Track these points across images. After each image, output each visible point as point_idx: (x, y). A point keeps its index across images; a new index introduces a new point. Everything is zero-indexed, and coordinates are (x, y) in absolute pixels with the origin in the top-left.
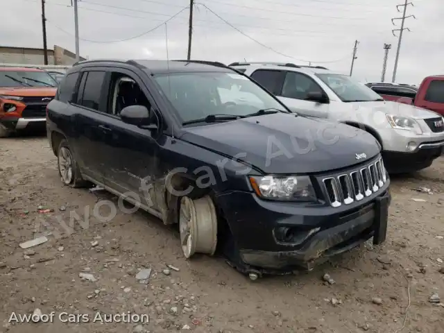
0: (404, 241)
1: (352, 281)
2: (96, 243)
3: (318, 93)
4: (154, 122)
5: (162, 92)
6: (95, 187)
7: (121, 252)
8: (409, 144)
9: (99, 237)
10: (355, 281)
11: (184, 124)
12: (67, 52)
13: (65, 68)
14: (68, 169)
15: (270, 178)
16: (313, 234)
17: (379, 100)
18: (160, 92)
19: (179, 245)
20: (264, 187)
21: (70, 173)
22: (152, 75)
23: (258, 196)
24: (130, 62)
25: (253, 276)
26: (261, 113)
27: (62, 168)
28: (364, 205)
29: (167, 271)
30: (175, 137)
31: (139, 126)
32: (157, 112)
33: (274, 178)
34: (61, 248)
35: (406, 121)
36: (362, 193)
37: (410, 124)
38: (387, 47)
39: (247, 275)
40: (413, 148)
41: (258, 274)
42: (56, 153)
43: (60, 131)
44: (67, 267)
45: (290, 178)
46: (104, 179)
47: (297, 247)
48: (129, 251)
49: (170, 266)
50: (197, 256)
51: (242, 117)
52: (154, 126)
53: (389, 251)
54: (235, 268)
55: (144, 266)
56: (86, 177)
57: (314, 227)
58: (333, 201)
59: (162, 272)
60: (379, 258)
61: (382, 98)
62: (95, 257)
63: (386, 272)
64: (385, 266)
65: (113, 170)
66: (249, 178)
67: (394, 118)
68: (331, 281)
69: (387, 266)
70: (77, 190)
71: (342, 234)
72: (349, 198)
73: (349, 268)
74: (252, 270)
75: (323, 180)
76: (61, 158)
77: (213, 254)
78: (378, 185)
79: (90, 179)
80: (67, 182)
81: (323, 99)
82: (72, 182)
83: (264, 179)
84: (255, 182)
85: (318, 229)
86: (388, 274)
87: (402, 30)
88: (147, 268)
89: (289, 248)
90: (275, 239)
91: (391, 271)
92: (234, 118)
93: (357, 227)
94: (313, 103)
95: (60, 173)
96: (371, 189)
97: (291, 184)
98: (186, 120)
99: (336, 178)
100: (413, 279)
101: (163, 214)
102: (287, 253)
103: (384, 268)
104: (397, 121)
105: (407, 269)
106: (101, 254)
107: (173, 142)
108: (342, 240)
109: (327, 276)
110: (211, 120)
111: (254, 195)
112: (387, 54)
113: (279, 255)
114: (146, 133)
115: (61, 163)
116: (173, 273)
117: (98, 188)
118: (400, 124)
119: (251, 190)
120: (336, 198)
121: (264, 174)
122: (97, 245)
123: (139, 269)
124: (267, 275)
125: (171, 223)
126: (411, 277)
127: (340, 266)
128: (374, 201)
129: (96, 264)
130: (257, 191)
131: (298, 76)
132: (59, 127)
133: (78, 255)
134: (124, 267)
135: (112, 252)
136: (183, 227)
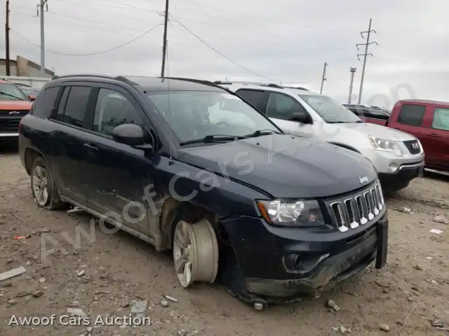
0: (397, 262)
1: (356, 306)
2: (82, 272)
3: (301, 114)
4: (149, 141)
5: (157, 110)
6: (73, 208)
7: (112, 282)
8: (390, 165)
9: (84, 266)
10: (359, 307)
11: (182, 145)
12: (31, 64)
13: (29, 80)
14: (43, 189)
15: (277, 202)
16: (323, 260)
17: (359, 122)
18: (155, 111)
19: (174, 273)
20: (271, 212)
21: (46, 194)
22: (145, 92)
23: (267, 221)
24: (120, 78)
25: (259, 306)
26: (258, 134)
27: (36, 188)
28: (369, 229)
29: (165, 303)
30: (173, 158)
31: (132, 146)
32: (152, 131)
33: (282, 203)
34: (42, 280)
35: (387, 143)
36: (365, 217)
37: (391, 146)
38: (353, 71)
39: (252, 305)
40: (394, 169)
41: (263, 304)
42: (29, 172)
43: (35, 148)
44: (51, 302)
45: (298, 203)
46: (87, 201)
47: (307, 275)
48: (120, 281)
49: (167, 297)
50: (196, 285)
51: (240, 138)
52: (149, 146)
53: (385, 274)
54: (237, 297)
55: (139, 298)
56: (64, 198)
57: (323, 254)
58: (340, 225)
59: (160, 303)
60: (378, 282)
61: (360, 120)
62: (83, 288)
63: (386, 295)
64: (385, 289)
65: (98, 191)
66: (257, 203)
67: (377, 140)
68: (336, 307)
69: (386, 290)
70: (54, 212)
71: (349, 259)
72: (354, 222)
73: (350, 292)
74: (258, 300)
75: (331, 205)
76: (35, 178)
77: (212, 281)
78: (378, 208)
79: (68, 200)
80: (42, 203)
81: (307, 120)
82: (47, 204)
83: (272, 203)
84: (263, 207)
85: (327, 255)
86: (389, 298)
87: (366, 55)
88: (142, 299)
89: (300, 276)
90: (285, 267)
91: (392, 295)
92: (232, 139)
93: (362, 251)
94: (297, 124)
95: (34, 194)
96: (373, 213)
97: (297, 208)
98: (184, 140)
99: (343, 202)
100: (414, 302)
101: (156, 240)
102: (296, 280)
103: (384, 292)
104: (379, 142)
105: (406, 292)
106: (89, 285)
107: (171, 164)
108: (349, 266)
109: (331, 302)
110: (209, 140)
111: (263, 220)
112: (352, 77)
113: (288, 283)
114: (139, 153)
115: (35, 183)
116: (172, 304)
117: (76, 209)
118: (382, 145)
119: (259, 214)
120: (343, 222)
121: (272, 198)
122: (83, 275)
123: (133, 301)
124: (273, 304)
125: (164, 249)
126: (412, 301)
127: (341, 291)
128: (376, 224)
129: (83, 297)
130: (265, 216)
131: (278, 96)
132: (34, 143)
133: (63, 286)
134: (116, 299)
135: (100, 282)
136: (177, 254)
